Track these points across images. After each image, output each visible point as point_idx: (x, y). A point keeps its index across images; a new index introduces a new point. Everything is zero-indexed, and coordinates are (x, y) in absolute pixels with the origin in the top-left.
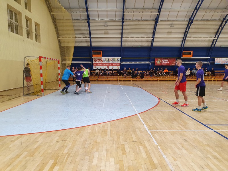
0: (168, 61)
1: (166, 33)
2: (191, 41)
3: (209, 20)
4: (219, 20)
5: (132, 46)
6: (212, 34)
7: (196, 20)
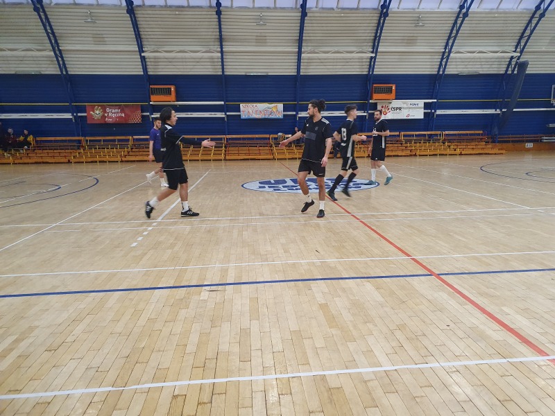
0: (121, 112)
1: (91, 39)
2: (166, 60)
3: (183, 7)
4: (211, 7)
5: (13, 73)
6: (212, 43)
7: (151, 6)
